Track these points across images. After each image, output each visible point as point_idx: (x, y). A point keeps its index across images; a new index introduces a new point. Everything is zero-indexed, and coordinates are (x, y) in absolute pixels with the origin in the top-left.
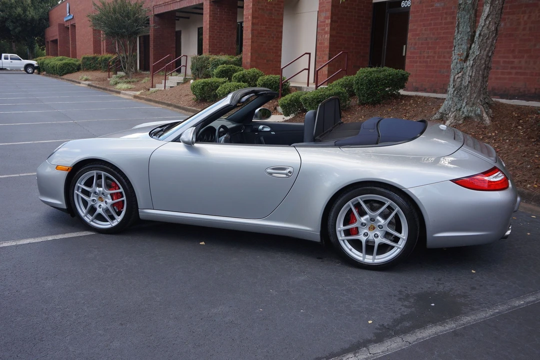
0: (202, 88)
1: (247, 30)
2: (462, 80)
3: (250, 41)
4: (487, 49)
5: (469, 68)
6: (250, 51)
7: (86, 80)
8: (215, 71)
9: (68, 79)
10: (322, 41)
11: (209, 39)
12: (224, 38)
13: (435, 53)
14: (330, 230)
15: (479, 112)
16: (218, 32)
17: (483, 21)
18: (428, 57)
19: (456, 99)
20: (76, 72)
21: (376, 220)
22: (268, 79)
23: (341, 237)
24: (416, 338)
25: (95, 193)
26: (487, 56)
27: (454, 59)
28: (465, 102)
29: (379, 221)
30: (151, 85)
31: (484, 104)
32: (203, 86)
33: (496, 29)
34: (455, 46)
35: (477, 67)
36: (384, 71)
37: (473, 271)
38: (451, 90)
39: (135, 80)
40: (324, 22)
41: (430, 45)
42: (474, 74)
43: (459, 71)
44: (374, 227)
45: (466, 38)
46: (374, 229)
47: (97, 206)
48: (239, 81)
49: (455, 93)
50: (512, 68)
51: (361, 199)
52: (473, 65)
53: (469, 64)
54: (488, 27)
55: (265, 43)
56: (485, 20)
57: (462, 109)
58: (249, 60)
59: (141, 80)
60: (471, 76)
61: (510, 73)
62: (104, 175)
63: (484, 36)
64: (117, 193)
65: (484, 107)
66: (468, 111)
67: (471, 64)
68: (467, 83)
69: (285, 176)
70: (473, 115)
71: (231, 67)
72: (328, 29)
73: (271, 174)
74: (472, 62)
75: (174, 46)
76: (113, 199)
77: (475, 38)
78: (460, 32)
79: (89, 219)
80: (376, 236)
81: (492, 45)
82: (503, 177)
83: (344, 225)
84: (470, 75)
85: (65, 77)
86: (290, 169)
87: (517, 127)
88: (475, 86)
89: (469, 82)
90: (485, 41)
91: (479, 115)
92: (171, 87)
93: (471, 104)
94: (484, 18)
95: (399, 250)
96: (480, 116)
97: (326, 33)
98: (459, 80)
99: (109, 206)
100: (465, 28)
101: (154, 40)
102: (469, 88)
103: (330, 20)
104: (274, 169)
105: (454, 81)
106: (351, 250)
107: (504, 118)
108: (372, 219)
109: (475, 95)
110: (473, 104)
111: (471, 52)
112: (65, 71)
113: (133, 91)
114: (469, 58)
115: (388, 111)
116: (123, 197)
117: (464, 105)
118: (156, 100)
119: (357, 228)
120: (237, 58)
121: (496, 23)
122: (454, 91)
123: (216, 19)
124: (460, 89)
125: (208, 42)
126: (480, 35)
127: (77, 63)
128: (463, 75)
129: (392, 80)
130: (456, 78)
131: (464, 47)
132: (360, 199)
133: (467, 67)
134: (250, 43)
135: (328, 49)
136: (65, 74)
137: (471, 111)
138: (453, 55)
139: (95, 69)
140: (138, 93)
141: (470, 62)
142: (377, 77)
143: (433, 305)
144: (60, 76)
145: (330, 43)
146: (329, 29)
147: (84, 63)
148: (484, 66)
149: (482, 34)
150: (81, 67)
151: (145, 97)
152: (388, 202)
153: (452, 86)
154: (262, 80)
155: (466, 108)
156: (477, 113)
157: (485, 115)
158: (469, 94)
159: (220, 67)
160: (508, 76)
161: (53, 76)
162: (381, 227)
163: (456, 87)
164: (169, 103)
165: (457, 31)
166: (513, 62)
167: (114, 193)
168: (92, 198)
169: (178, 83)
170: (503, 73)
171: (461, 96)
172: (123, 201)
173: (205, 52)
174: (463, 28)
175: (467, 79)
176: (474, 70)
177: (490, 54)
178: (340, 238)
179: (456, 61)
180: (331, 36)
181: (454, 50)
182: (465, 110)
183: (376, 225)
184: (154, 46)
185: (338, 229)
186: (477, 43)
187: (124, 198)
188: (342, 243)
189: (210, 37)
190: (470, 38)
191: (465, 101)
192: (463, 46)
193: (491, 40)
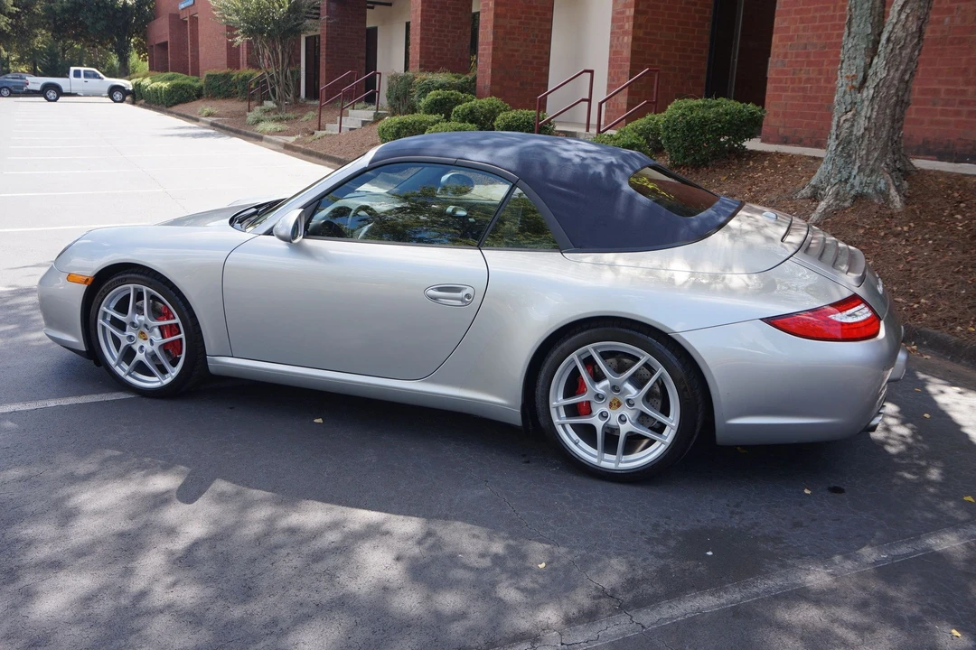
0: (396, 131)
1: (486, 27)
2: (853, 125)
3: (491, 47)
4: (902, 67)
5: (866, 103)
6: (490, 66)
7: (209, 115)
8: (424, 102)
9: (179, 112)
10: (619, 49)
11: (421, 43)
12: (448, 41)
13: (820, 72)
14: (540, 406)
15: (882, 185)
16: (436, 30)
17: (896, 15)
18: (808, 80)
19: (840, 162)
20: (195, 100)
21: (622, 390)
22: (513, 117)
23: (559, 419)
24: (658, 618)
25: (133, 324)
26: (901, 80)
27: (840, 85)
28: (856, 167)
29: (627, 392)
30: (316, 126)
31: (893, 171)
32: (399, 128)
33: (920, 30)
34: (843, 62)
35: (880, 101)
36: (718, 105)
37: (807, 491)
38: (832, 143)
39: (291, 115)
40: (623, 13)
41: (812, 59)
42: (875, 113)
43: (849, 108)
44: (618, 402)
45: (864, 46)
46: (619, 406)
47: (136, 347)
48: (463, 121)
49: (840, 149)
50: (961, 103)
51: (595, 349)
52: (873, 97)
53: (867, 96)
54: (903, 26)
55: (517, 51)
56: (900, 13)
57: (851, 180)
58: (488, 82)
59: (302, 116)
60: (869, 118)
61: (957, 113)
62: (147, 292)
63: (897, 41)
64: (171, 325)
65: (892, 177)
66: (861, 183)
67: (870, 96)
68: (862, 130)
69: (459, 303)
70: (870, 191)
71: (452, 94)
72: (628, 26)
73: (434, 298)
74: (871, 91)
75: (365, 55)
76: (163, 337)
77: (880, 46)
78: (852, 35)
79: (124, 370)
80: (622, 419)
81: (911, 60)
82: (869, 315)
83: (566, 397)
84: (868, 115)
85: (175, 109)
86: (469, 291)
87: (953, 215)
88: (877, 137)
89: (865, 129)
90: (897, 52)
91: (881, 192)
92: (351, 129)
93: (868, 171)
94: (897, 8)
95: (663, 446)
96: (884, 194)
97: (625, 33)
98: (847, 125)
99: (155, 348)
100: (862, 26)
101: (327, 44)
102: (866, 142)
103: (633, 10)
104: (440, 289)
105: (838, 126)
106: (576, 444)
107: (931, 198)
108: (615, 388)
109: (876, 155)
110: (872, 171)
111: (871, 72)
112: (176, 98)
113: (284, 135)
114: (867, 84)
115: (720, 180)
116: (180, 333)
117: (854, 172)
118: (321, 152)
119: (589, 403)
120: (467, 79)
121: (919, 19)
122: (838, 145)
123: (435, 7)
124: (849, 142)
125: (418, 49)
126: (888, 40)
127: (197, 85)
128: (854, 115)
129: (730, 122)
130: (842, 122)
131: (860, 62)
132: (591, 349)
133: (863, 101)
134: (491, 51)
135: (629, 64)
136: (175, 104)
137: (868, 185)
138: (839, 78)
139: (228, 95)
140: (291, 140)
141: (868, 92)
142: (703, 117)
143: (710, 553)
144: (167, 107)
145: (633, 52)
146: (631, 27)
147: (208, 85)
148: (895, 98)
149: (893, 38)
150: (204, 92)
151: (302, 146)
152: (645, 357)
153: (834, 137)
154: (503, 119)
155: (857, 178)
156: (878, 187)
157: (893, 192)
158: (864, 152)
159: (432, 95)
160: (953, 119)
161: (157, 107)
162: (630, 403)
163: (841, 138)
164: (342, 157)
165: (846, 33)
166: (963, 92)
167: (166, 325)
168: (128, 333)
169: (364, 123)
170: (944, 113)
171: (850, 156)
172: (181, 339)
173: (413, 67)
174: (859, 26)
175: (862, 123)
176: (876, 106)
177: (907, 77)
178: (556, 420)
179: (843, 88)
180: (635, 39)
181: (841, 68)
182: (857, 182)
183: (622, 399)
184: (327, 55)
185: (553, 404)
186: (882, 55)
187: (182, 335)
188: (560, 430)
189: (422, 39)
190: (870, 46)
191: (858, 164)
192: (858, 61)
193: (909, 50)
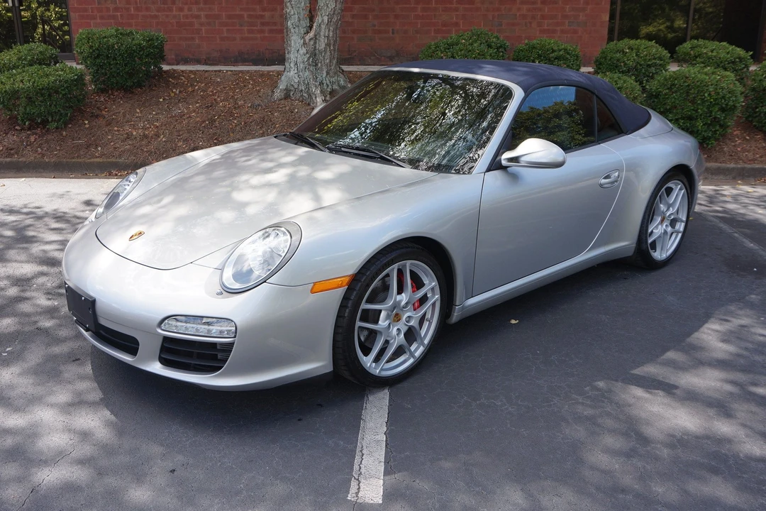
2: (315, 43)
5: (323, 26)
18: (116, 9)
25: (394, 308)
27: (292, 14)
29: (669, 210)
35: (333, 24)
38: (302, 57)
42: (331, 33)
44: (664, 218)
46: (664, 221)
53: (323, 21)
57: (325, 81)
60: (327, 37)
62: (410, 265)
66: (330, 83)
67: (326, 21)
68: (324, 46)
70: (337, 88)
73: (603, 185)
84: (326, 35)
88: (335, 50)
93: (332, 74)
98: (312, 43)
99: (415, 324)
102: (328, 53)
104: (604, 178)
105: (305, 44)
109: (334, 62)
114: (320, 12)
117: (325, 76)
122: (308, 59)
124: (316, 55)
128: (315, 36)
130: (307, 41)
133: (320, 25)
152: (680, 185)
153: (303, 51)
155: (327, 79)
163: (310, 52)
168: (386, 322)
171: (317, 65)
175: (323, 40)
176: (331, 28)
179: (296, 16)
183: (666, 215)
187: (438, 296)
191: (325, 70)
